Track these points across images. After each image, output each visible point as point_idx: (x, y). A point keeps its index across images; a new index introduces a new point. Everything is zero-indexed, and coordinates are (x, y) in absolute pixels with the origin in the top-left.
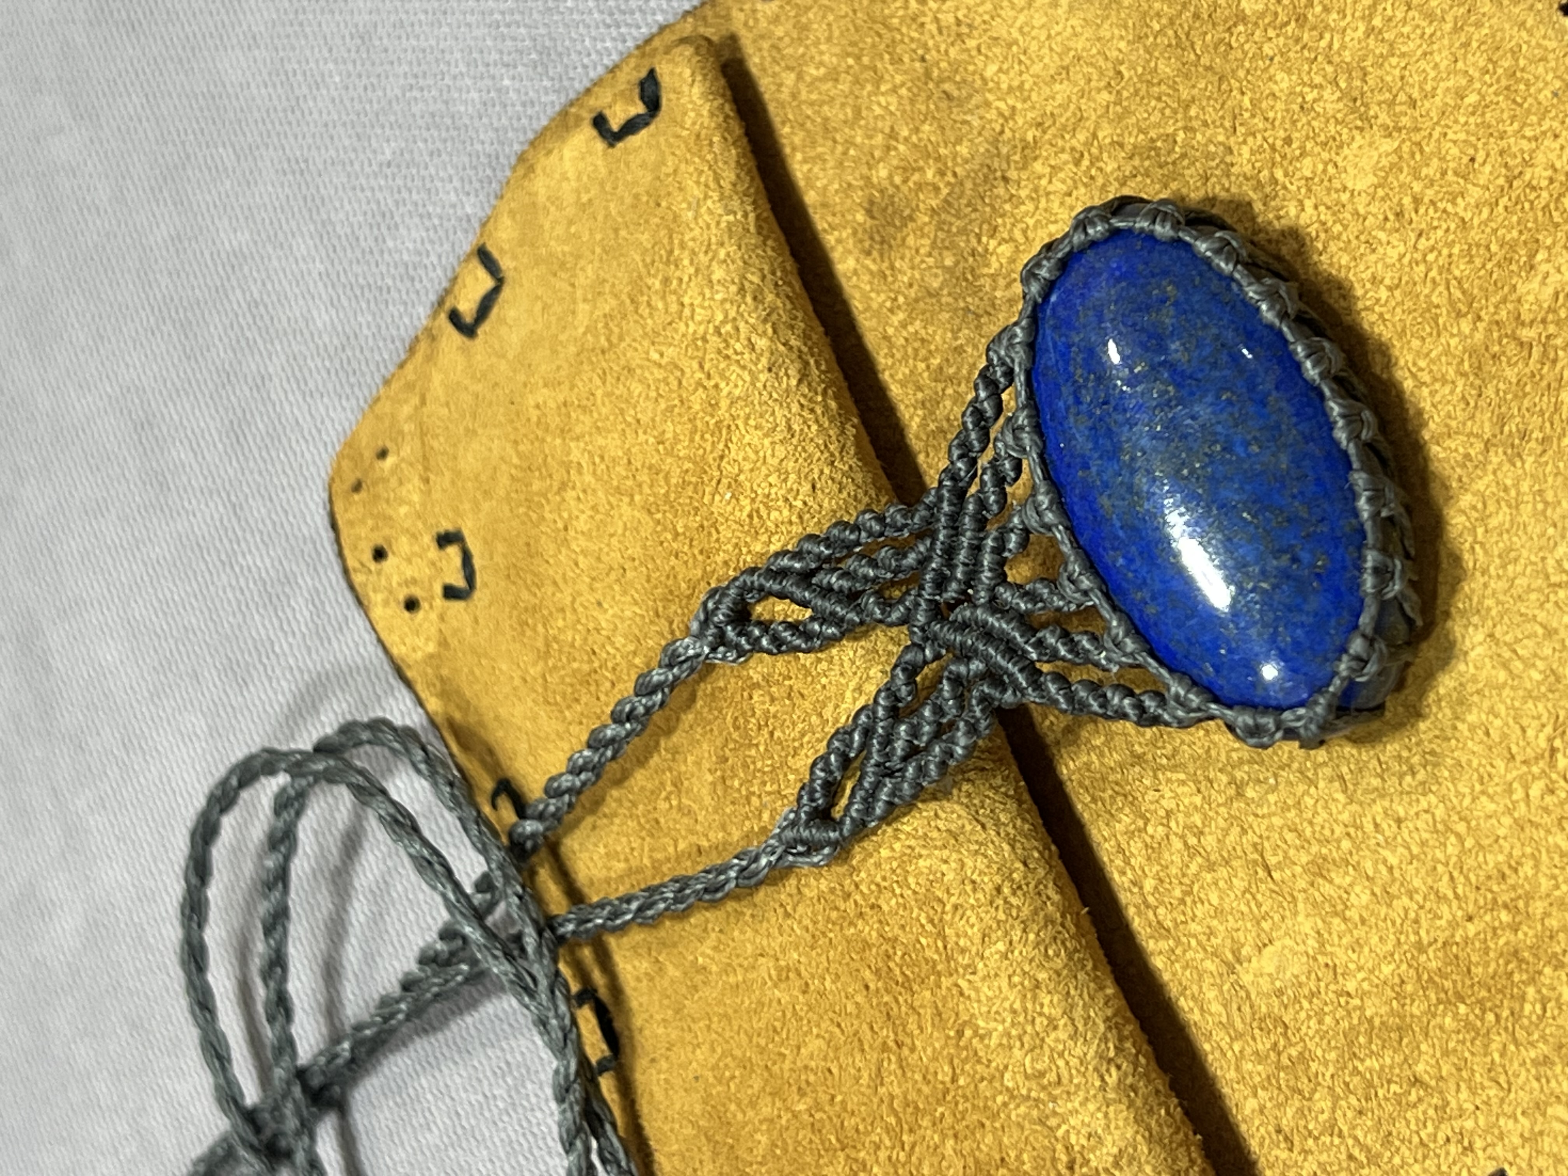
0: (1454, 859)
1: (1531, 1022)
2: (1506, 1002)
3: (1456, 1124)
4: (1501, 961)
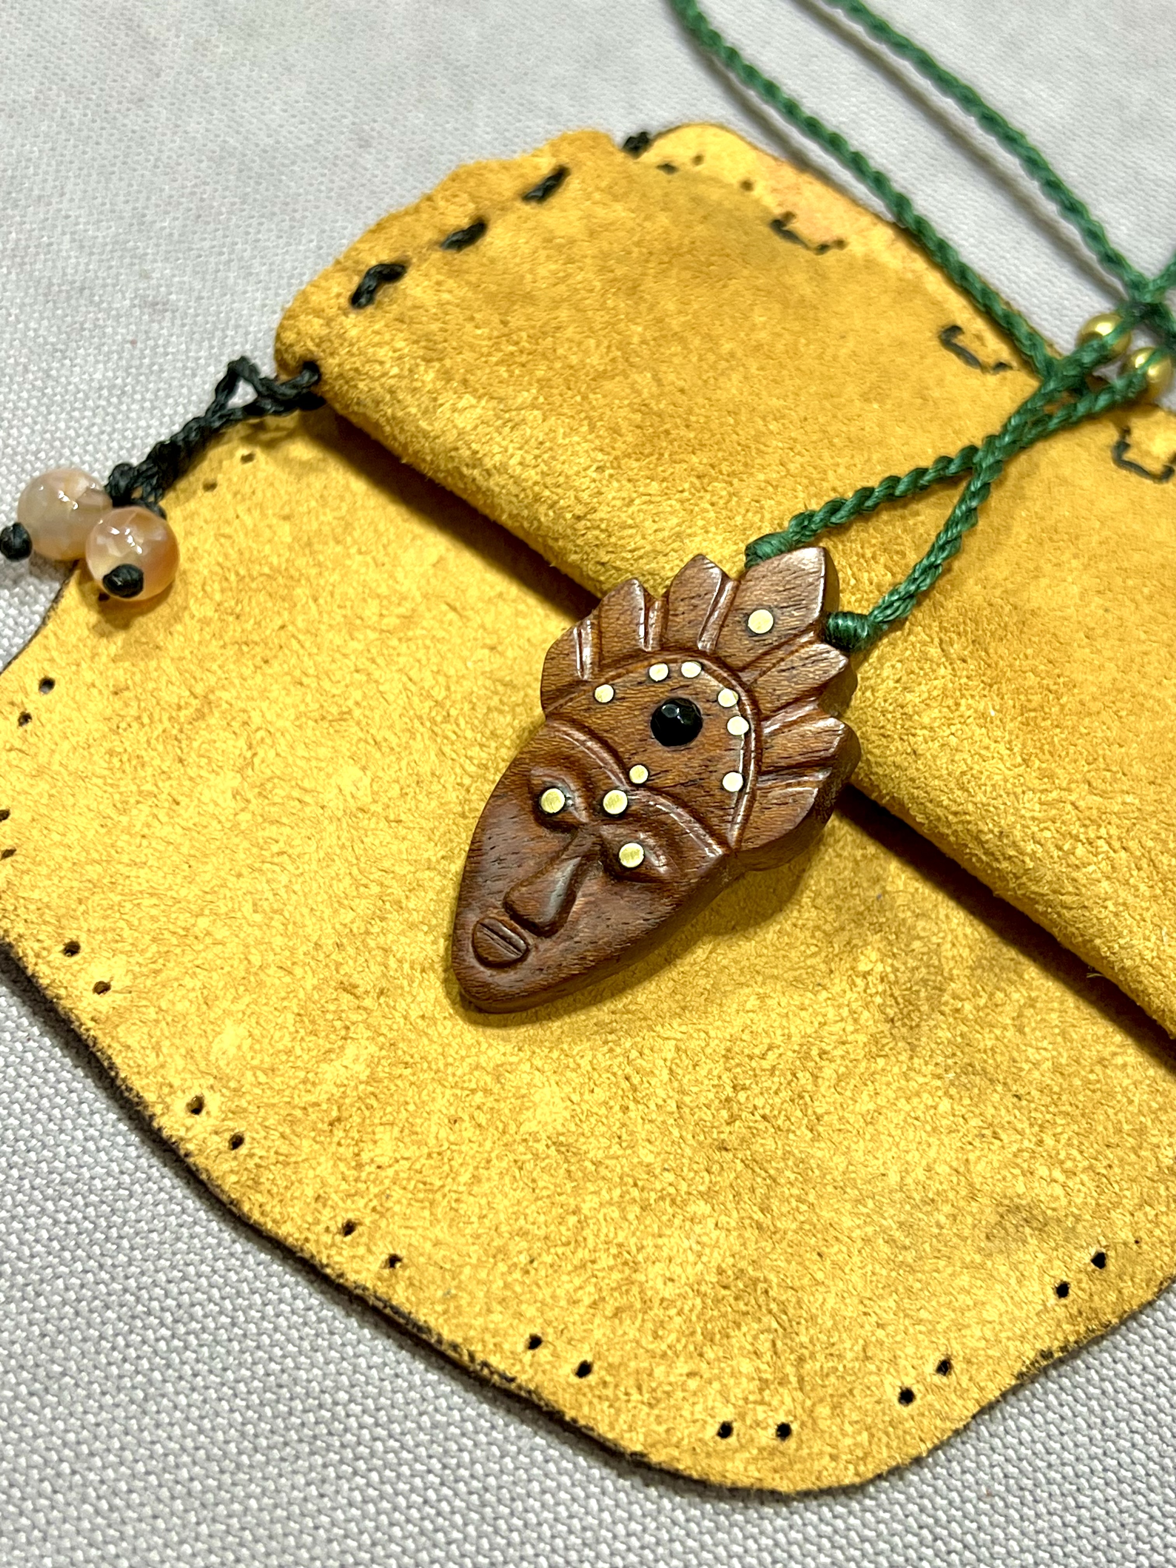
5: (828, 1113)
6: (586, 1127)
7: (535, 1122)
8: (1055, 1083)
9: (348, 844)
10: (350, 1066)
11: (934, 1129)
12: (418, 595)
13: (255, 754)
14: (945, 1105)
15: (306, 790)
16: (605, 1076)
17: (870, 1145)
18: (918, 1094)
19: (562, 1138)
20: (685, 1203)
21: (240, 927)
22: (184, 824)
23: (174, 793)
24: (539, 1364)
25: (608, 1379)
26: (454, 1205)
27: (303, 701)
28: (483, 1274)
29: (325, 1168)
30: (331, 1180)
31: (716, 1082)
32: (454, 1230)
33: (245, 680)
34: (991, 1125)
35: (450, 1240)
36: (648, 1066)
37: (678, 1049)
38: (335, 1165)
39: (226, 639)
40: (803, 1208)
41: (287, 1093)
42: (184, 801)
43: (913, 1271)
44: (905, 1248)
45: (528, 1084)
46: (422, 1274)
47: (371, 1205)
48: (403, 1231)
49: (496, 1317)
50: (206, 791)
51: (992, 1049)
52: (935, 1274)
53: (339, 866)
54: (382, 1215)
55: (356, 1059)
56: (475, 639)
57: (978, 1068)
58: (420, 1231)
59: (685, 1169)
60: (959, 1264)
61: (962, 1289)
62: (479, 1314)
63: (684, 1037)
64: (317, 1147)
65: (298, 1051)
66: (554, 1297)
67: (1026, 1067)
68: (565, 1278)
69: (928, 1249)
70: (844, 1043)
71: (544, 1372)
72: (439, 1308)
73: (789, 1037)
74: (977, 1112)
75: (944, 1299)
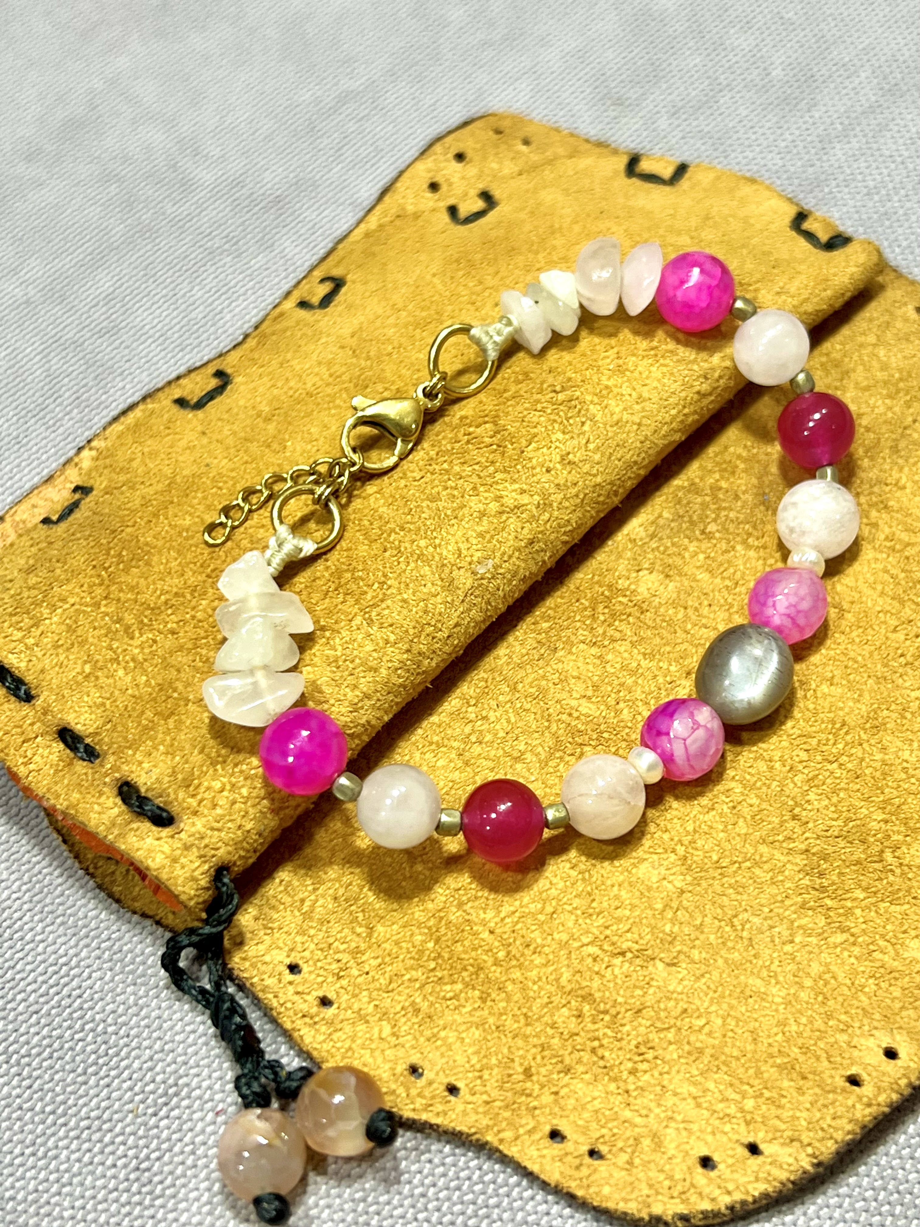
0: (527, 910)
1: (438, 993)
2: (446, 972)
3: (352, 963)
4: (471, 961)
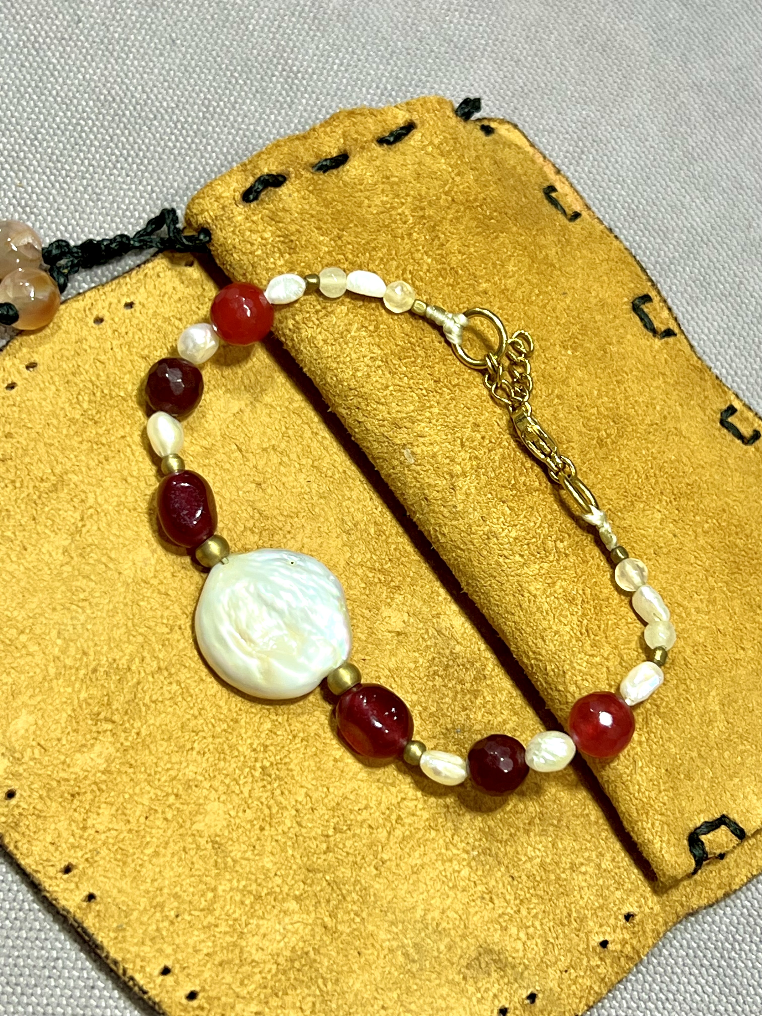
1: (84, 391)
3: (122, 341)
4: (103, 418)
5: (390, 860)
6: (235, 835)
7: (203, 824)
8: (539, 875)
9: (130, 603)
10: (96, 759)
11: (455, 887)
12: (219, 433)
13: (84, 526)
14: (465, 872)
15: (111, 558)
16: (255, 803)
17: (412, 887)
18: (451, 861)
19: (218, 839)
20: (284, 900)
21: (47, 646)
22: (26, 564)
23: (25, 541)
24: (165, 986)
25: (206, 1005)
26: (138, 868)
27: (124, 494)
28: (145, 919)
29: (62, 825)
30: (65, 834)
31: (325, 823)
32: (134, 885)
33: (90, 470)
34: (490, 892)
35: (129, 890)
36: (285, 803)
37: (307, 795)
38: (70, 825)
39: (84, 436)
40: (358, 920)
41: (50, 768)
42: (30, 548)
43: (414, 977)
44: (414, 961)
45: (206, 797)
46: (106, 910)
47: (86, 856)
48: (102, 878)
49: (147, 949)
50: (46, 545)
51: (506, 842)
52: (428, 983)
53: (120, 618)
54: (91, 865)
55: (99, 756)
56: (249, 475)
57: (493, 852)
58: (112, 880)
59: (290, 878)
60: (444, 979)
61: (442, 996)
62: (136, 944)
63: (313, 788)
64: (60, 809)
65: (64, 742)
66: (185, 943)
67: (524, 859)
68: (196, 933)
69: (428, 966)
70: (413, 815)
71: (167, 992)
72: (112, 935)
73: (380, 804)
74: (484, 881)
75: (429, 1000)
